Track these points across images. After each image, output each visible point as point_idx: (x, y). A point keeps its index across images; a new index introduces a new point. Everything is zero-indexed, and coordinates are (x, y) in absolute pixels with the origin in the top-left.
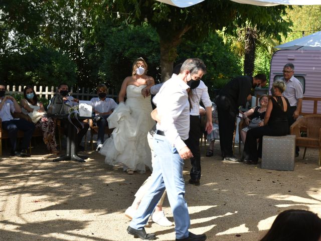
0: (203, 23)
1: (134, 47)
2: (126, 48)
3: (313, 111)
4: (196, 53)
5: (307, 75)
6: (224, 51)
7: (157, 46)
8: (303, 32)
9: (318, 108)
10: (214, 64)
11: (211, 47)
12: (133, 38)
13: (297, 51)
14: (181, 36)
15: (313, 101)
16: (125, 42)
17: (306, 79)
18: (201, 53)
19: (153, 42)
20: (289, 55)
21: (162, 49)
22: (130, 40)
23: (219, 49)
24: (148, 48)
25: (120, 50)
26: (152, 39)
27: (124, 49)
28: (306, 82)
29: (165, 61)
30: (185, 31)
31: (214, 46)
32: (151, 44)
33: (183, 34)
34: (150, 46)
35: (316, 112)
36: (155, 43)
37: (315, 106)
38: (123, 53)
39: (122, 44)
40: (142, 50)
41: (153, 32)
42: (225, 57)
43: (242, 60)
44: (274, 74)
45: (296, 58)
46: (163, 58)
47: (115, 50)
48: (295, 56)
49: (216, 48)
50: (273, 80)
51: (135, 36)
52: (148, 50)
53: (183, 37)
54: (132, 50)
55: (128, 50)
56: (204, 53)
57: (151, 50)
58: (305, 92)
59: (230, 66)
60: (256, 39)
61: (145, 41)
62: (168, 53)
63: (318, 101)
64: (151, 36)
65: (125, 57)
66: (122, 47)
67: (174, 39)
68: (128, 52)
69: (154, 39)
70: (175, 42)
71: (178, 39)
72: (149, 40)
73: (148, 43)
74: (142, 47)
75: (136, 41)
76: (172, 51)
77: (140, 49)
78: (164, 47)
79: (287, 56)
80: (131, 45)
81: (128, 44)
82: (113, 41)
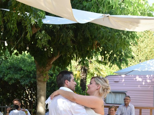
1: (11, 74)
2: (5, 74)
4: (53, 78)
5: (128, 92)
7: (26, 73)
12: (10, 68)
15: (139, 109)
16: (4, 71)
17: (127, 94)
19: (24, 70)
21: (38, 73)
22: (8, 70)
24: (20, 74)
26: (23, 69)
27: (4, 76)
29: (40, 81)
32: (22, 72)
34: (22, 73)
36: (25, 71)
38: (3, 78)
39: (3, 72)
40: (17, 76)
41: (23, 64)
45: (119, 81)
46: (39, 79)
48: (119, 79)
51: (11, 66)
52: (20, 76)
53: (53, 63)
54: (9, 76)
55: (6, 76)
57: (22, 75)
60: (87, 70)
61: (18, 70)
62: (43, 75)
63: (142, 109)
64: (22, 66)
65: (5, 81)
66: (2, 74)
67: (47, 65)
68: (7, 77)
69: (25, 69)
70: (48, 67)
71: (49, 65)
72: (21, 69)
73: (20, 71)
74: (16, 74)
75: (12, 70)
76: (46, 74)
77: (15, 75)
78: (39, 71)
79: (114, 79)
80: (9, 73)
81: (6, 72)
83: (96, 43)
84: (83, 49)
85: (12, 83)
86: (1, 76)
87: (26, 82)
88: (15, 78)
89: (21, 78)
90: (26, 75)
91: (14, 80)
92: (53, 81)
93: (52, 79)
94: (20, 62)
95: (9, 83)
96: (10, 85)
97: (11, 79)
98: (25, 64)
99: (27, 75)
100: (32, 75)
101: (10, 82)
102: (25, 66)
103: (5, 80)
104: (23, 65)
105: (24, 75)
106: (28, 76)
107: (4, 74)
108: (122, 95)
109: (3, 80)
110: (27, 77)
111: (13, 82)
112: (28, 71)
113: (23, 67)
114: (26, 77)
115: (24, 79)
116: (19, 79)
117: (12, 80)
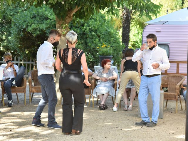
0: (89, 4)
1: (34, 23)
2: (29, 24)
3: (176, 71)
5: (171, 44)
6: (106, 26)
7: (53, 23)
8: (167, 11)
9: (180, 69)
10: (99, 36)
11: (96, 23)
12: (34, 17)
13: (163, 25)
15: (176, 64)
16: (28, 20)
17: (170, 46)
18: (88, 28)
19: (50, 20)
20: (156, 28)
22: (32, 18)
23: (102, 24)
25: (25, 26)
26: (49, 17)
27: (28, 26)
28: (170, 49)
30: (75, 10)
31: (98, 22)
33: (73, 13)
34: (48, 23)
35: (179, 72)
36: (52, 20)
37: (178, 67)
38: (26, 29)
39: (26, 21)
41: (50, 12)
42: (107, 30)
43: (120, 32)
45: (162, 31)
47: (20, 26)
48: (161, 29)
49: (100, 24)
51: (36, 15)
52: (46, 26)
54: (33, 26)
55: (30, 26)
56: (90, 28)
57: (49, 25)
58: (170, 57)
59: (111, 38)
61: (44, 19)
63: (180, 64)
64: (48, 15)
65: (29, 32)
66: (26, 24)
67: (67, 17)
68: (31, 28)
69: (51, 18)
70: (68, 20)
71: (70, 17)
72: (47, 18)
73: (46, 21)
74: (41, 24)
75: (37, 19)
77: (40, 25)
78: (59, 24)
79: (155, 29)
81: (30, 22)
82: (19, 19)
85: (36, 34)
86: (24, 27)
88: (40, 29)
89: (47, 28)
90: (52, 25)
92: (84, 31)
93: (83, 29)
95: (33, 34)
96: (35, 36)
97: (35, 30)
99: (54, 25)
101: (35, 33)
102: (52, 14)
103: (28, 30)
105: (51, 25)
108: (165, 47)
109: (26, 31)
110: (54, 27)
111: (38, 33)
112: (55, 21)
113: (50, 15)
114: (52, 27)
115: (50, 29)
116: (44, 29)
117: (37, 31)
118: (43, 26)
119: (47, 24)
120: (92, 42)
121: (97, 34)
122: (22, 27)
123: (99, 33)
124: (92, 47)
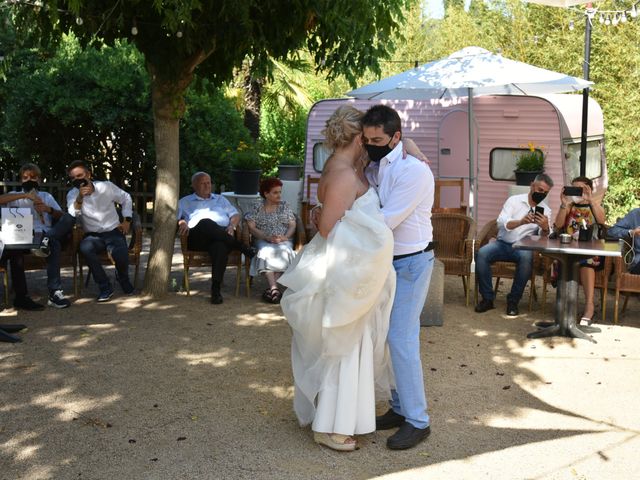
2: (51, 99)
6: (222, 103)
14: (193, 68)
16: (47, 89)
19: (100, 88)
21: (157, 95)
22: (56, 86)
24: (92, 98)
25: (40, 103)
26: (99, 83)
27: (46, 102)
32: (96, 92)
34: (96, 95)
36: (104, 90)
38: (44, 109)
39: (42, 92)
40: (82, 103)
44: (313, 140)
47: (28, 103)
50: (311, 151)
52: (92, 103)
53: (196, 71)
54: (61, 102)
55: (54, 102)
57: (98, 101)
60: (261, 85)
61: (85, 87)
62: (170, 102)
64: (96, 77)
65: (50, 115)
66: (43, 97)
68: (56, 106)
69: (104, 83)
70: (183, 81)
71: (187, 74)
72: (93, 85)
73: (91, 89)
74: (80, 97)
75: (69, 87)
76: (179, 99)
77: (76, 100)
80: (59, 93)
81: (53, 93)
82: (23, 87)
83: (312, 18)
84: (278, 34)
87: (109, 118)
88: (76, 108)
89: (94, 107)
90: (107, 101)
91: (76, 115)
94: (89, 66)
95: (61, 121)
96: (65, 126)
97: (65, 110)
98: (103, 71)
100: (122, 99)
101: (65, 118)
102: (104, 76)
104: (99, 75)
105: (102, 100)
106: (113, 104)
107: (47, 97)
109: (44, 113)
111: (74, 118)
112: (111, 90)
113: (99, 78)
114: (107, 104)
115: (102, 109)
116: (89, 110)
117: (70, 114)
118: (85, 104)
119: (94, 98)
120: (197, 138)
121: (204, 121)
122: (33, 104)
123: (208, 119)
124: (198, 149)
